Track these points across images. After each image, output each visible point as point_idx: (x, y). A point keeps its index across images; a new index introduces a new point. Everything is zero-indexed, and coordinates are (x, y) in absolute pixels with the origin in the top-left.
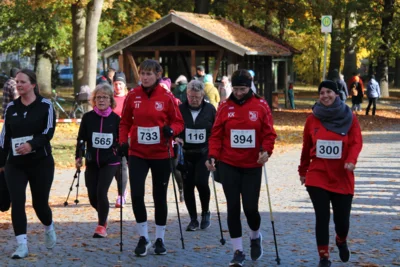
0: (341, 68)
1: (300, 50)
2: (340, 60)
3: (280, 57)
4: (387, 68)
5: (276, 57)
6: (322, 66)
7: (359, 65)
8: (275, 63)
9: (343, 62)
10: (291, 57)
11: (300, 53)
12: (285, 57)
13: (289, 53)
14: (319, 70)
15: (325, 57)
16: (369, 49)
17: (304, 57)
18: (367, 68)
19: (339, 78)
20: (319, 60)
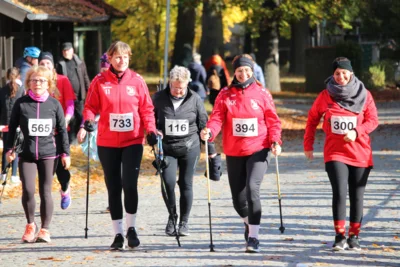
0: (196, 43)
1: (123, 10)
2: (193, 27)
3: (88, 23)
4: (276, 41)
5: (80, 24)
6: (162, 38)
7: (227, 36)
8: (80, 33)
9: (199, 30)
10: (107, 23)
11: (124, 17)
12: (96, 24)
13: (104, 17)
14: (158, 47)
15: (167, 22)
16: (244, 8)
17: (131, 22)
18: (242, 41)
19: (193, 60)
20: (158, 29)
